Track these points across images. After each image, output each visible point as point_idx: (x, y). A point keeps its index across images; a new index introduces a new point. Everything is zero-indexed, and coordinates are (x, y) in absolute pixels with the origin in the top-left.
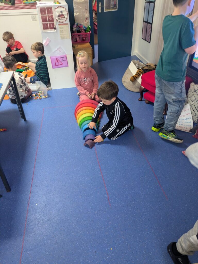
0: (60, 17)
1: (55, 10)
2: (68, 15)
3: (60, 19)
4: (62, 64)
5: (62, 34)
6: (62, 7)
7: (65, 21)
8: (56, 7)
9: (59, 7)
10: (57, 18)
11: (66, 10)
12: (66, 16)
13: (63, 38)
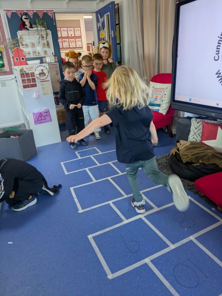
0: (41, 75)
1: (35, 69)
2: (48, 73)
3: (41, 76)
4: (46, 119)
5: (43, 90)
6: (43, 66)
7: (46, 78)
8: (37, 66)
9: (39, 66)
10: (38, 76)
11: (46, 68)
12: (47, 74)
13: (44, 94)
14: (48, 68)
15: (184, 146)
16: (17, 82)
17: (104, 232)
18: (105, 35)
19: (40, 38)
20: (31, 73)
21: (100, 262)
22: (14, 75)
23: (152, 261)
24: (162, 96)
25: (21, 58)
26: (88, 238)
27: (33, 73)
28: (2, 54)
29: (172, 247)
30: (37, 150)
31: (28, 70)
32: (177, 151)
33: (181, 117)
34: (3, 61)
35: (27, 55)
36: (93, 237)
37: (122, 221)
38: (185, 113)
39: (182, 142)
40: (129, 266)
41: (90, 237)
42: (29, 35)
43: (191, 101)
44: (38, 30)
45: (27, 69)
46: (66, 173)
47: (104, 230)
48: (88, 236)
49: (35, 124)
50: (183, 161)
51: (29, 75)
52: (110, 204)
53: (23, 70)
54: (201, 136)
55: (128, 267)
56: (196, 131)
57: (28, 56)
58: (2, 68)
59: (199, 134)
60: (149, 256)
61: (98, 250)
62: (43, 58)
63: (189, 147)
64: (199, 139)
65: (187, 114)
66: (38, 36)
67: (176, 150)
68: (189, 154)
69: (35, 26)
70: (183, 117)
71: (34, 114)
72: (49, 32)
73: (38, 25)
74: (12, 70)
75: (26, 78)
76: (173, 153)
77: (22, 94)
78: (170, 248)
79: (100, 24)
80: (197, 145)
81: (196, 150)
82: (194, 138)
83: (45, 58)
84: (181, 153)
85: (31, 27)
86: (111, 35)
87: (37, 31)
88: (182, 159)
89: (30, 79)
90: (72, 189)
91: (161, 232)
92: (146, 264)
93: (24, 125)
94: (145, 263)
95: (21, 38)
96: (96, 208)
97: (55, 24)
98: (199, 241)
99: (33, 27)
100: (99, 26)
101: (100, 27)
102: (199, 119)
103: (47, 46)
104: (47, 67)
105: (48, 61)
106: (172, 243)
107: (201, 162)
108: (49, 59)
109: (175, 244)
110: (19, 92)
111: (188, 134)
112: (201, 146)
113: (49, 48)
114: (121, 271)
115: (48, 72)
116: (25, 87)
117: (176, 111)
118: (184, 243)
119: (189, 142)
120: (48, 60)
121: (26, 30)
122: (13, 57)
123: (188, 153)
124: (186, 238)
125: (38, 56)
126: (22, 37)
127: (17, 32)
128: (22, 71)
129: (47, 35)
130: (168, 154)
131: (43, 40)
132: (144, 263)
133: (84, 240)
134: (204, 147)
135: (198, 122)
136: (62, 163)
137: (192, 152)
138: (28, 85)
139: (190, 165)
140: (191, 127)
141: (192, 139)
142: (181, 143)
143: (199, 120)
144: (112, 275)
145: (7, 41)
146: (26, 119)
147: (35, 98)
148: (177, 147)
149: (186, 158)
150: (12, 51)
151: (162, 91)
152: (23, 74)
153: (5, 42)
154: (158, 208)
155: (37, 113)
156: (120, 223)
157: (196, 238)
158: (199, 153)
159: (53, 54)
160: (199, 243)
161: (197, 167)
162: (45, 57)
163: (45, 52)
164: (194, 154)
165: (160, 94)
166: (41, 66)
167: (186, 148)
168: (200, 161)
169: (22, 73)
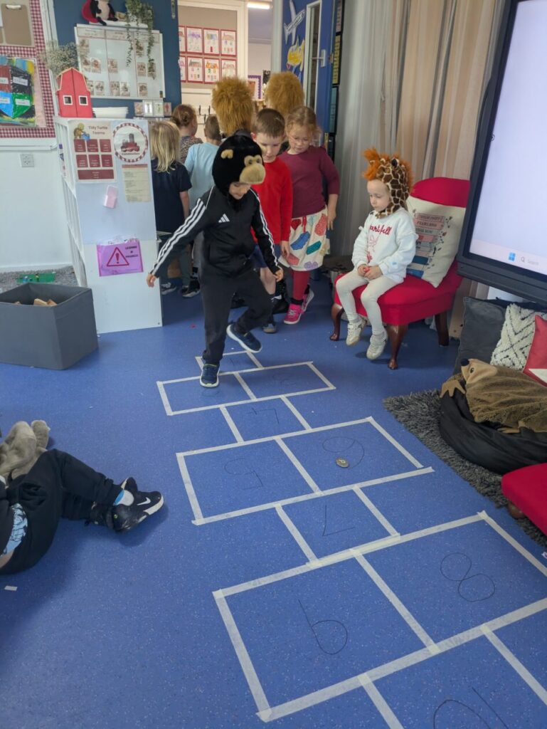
0: (128, 149)
3: (127, 152)
4: (128, 264)
5: (130, 189)
7: (141, 158)
8: (119, 125)
11: (142, 132)
12: (142, 147)
13: (132, 199)
14: (147, 132)
15: (480, 377)
16: (63, 159)
17: (258, 586)
18: (301, 60)
19: (132, 49)
20: (101, 140)
21: (241, 671)
22: (58, 141)
23: (376, 683)
24: (435, 239)
25: (80, 97)
26: (213, 597)
27: (108, 141)
28: (30, 82)
29: (434, 649)
30: (99, 340)
31: (96, 133)
32: (460, 388)
33: (477, 297)
34: (31, 99)
35: (95, 91)
36: (226, 597)
37: (305, 560)
38: (491, 289)
39: (475, 364)
40: (316, 690)
41: (219, 595)
42: (105, 38)
43: (513, 259)
44: (128, 28)
45: (93, 130)
46: (170, 412)
47: (257, 580)
48: (215, 593)
49: (100, 275)
50: (473, 417)
51: (97, 146)
52: (277, 509)
53: (81, 130)
54: (527, 353)
55: (313, 692)
56: (515, 339)
57: (97, 95)
58: (27, 117)
59: (522, 349)
60: (372, 668)
61: (239, 636)
62: (136, 104)
63: (494, 382)
64: (520, 362)
65: (494, 293)
66: (128, 44)
67: (459, 384)
68: (490, 399)
69: (123, 15)
70: (484, 299)
71: (99, 248)
72: (158, 36)
73: (130, 15)
74: (53, 126)
75: (87, 153)
76: (448, 392)
77: (74, 192)
78: (428, 651)
79: (292, 27)
80: (516, 379)
81: (511, 391)
82: (508, 356)
83: (140, 104)
84: (470, 393)
85: (112, 17)
86: (320, 60)
87: (125, 29)
88: (471, 410)
89: (98, 156)
90: (180, 456)
91: (405, 604)
92: (361, 691)
93: (70, 271)
94: (358, 685)
95: (83, 43)
96: (240, 516)
97: (174, 16)
98: (504, 642)
99: (118, 18)
100: (287, 33)
101: (290, 36)
102: (527, 310)
103: (149, 71)
104: (144, 131)
105: (146, 111)
106: (432, 637)
107: (524, 426)
108: (151, 106)
109: (442, 643)
110: (67, 185)
111: (494, 345)
112: (524, 383)
113: (154, 78)
114: (294, 702)
115: (145, 143)
116: (82, 175)
117: (465, 281)
118: (466, 641)
119: (494, 366)
120: (147, 109)
121: (99, 23)
122: (58, 94)
123: (490, 395)
124: (469, 629)
125: (123, 95)
126: (86, 42)
127: (75, 28)
128: (79, 132)
129: (151, 43)
130: (435, 391)
131: (140, 55)
132: (355, 687)
133: (202, 601)
134: (533, 385)
135: (523, 316)
136: (160, 384)
137: (501, 395)
138: (91, 171)
139: (494, 432)
140: (504, 328)
141: (501, 360)
142: (472, 367)
143: (526, 312)
144: (270, 709)
145: (47, 48)
146: (77, 257)
147: (106, 207)
148: (461, 375)
149: (483, 411)
150: (57, 76)
151: (436, 225)
152: (81, 142)
153: (41, 50)
154: (401, 535)
155: (108, 247)
156: (299, 565)
157: (498, 633)
158: (520, 401)
159: (161, 96)
160: (504, 646)
161: (510, 437)
162: (141, 101)
163: (143, 88)
164: (504, 400)
165: (431, 232)
166: (129, 124)
167: (484, 384)
168: (521, 424)
169: (78, 138)
